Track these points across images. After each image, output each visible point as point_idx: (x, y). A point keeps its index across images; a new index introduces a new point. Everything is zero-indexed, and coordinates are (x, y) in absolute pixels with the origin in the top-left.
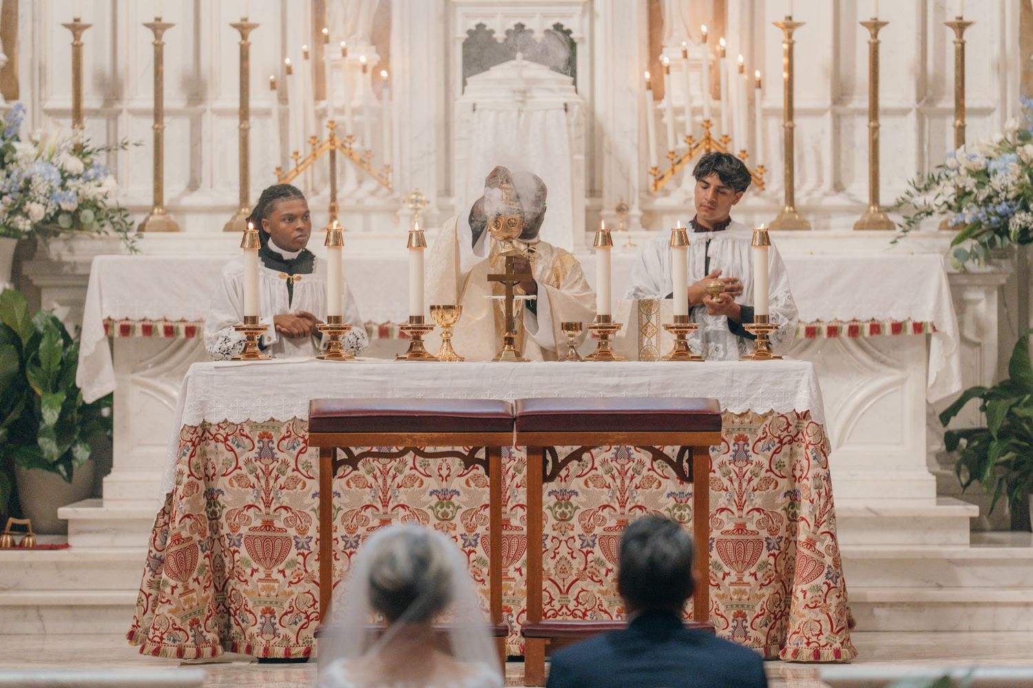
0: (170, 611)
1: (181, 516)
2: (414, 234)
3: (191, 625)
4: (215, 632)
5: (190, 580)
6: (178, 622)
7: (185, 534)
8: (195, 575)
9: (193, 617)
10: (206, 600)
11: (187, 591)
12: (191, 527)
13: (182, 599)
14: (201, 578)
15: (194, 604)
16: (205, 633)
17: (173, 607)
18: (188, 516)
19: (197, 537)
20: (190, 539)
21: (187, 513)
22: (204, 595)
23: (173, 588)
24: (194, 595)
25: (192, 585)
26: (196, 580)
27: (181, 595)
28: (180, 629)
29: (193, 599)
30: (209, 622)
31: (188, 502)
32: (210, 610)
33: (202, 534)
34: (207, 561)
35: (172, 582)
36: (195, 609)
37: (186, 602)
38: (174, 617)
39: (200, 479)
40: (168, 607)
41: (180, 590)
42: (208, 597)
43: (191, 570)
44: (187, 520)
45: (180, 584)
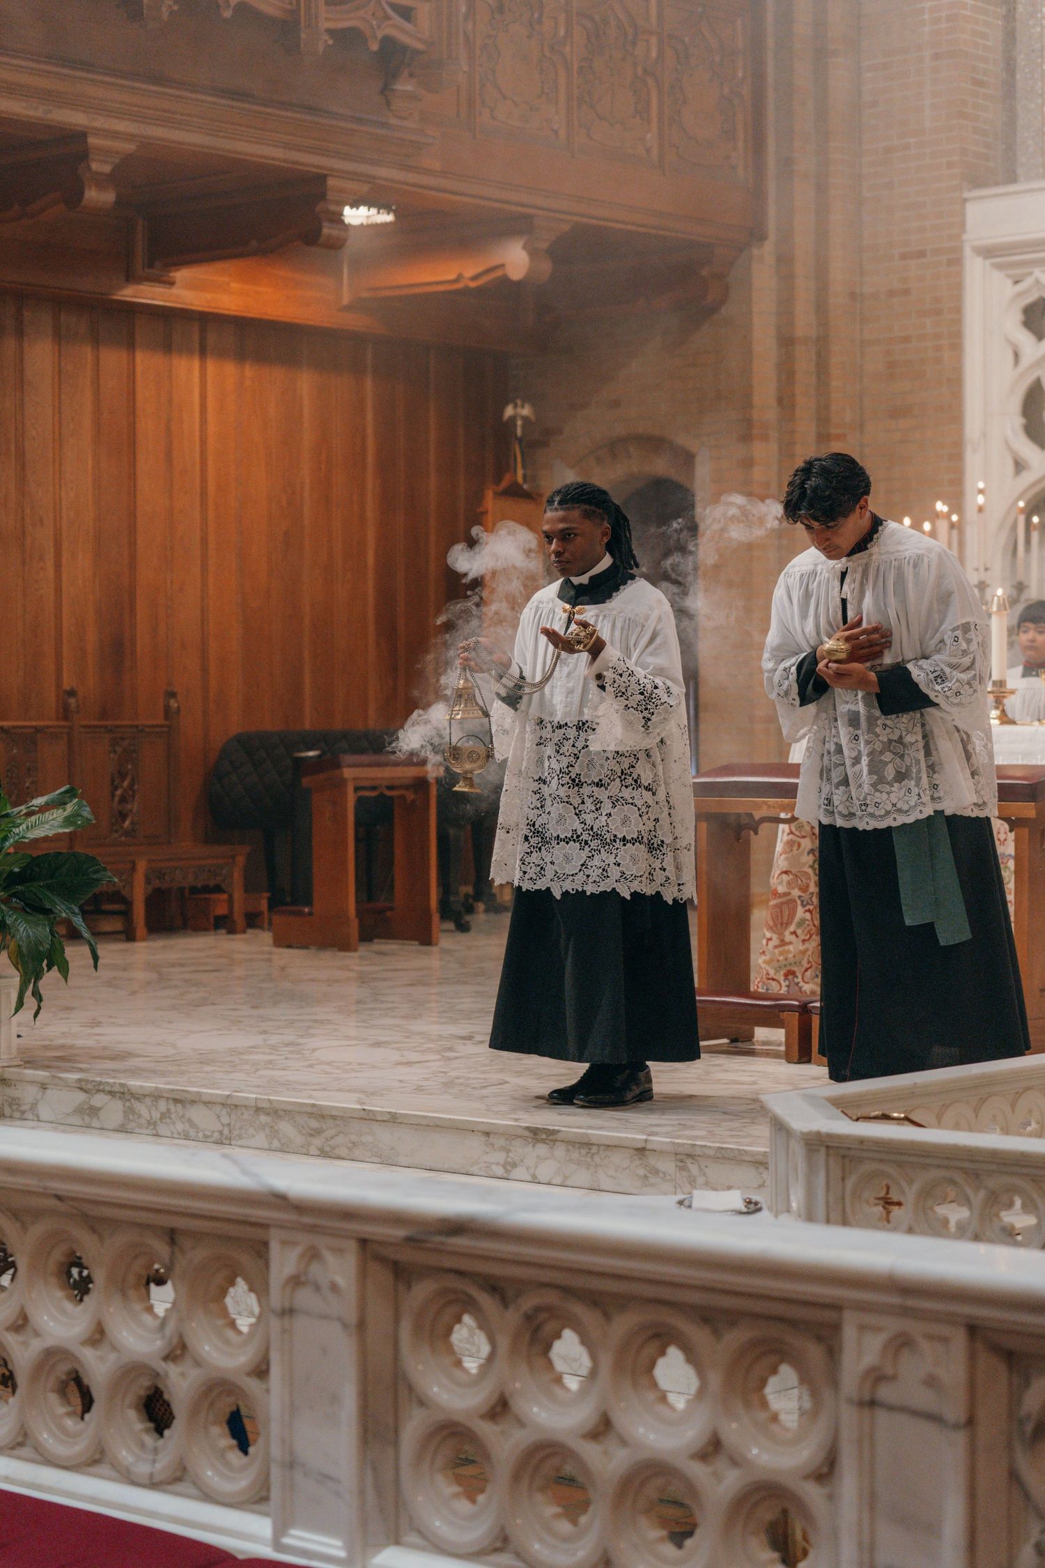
0: (765, 962)
1: (779, 872)
2: (996, 598)
3: (786, 976)
4: (816, 984)
5: (787, 933)
6: (772, 972)
7: (781, 889)
8: (792, 928)
9: (789, 968)
10: (804, 952)
11: (783, 943)
12: (789, 883)
13: (777, 951)
14: (799, 932)
15: (790, 956)
16: (802, 984)
17: (767, 957)
18: (786, 872)
19: (796, 893)
20: (785, 894)
21: (785, 869)
22: (801, 947)
23: (770, 939)
24: (791, 948)
25: (788, 937)
26: (794, 933)
27: (776, 947)
28: (773, 979)
29: (789, 952)
30: (808, 974)
31: (787, 859)
32: (809, 962)
33: (804, 889)
34: (808, 916)
35: (768, 935)
36: (791, 960)
37: (781, 954)
38: (768, 968)
39: (804, 837)
40: (764, 957)
41: (775, 942)
42: (807, 950)
43: (788, 924)
44: (784, 876)
45: (775, 937)
